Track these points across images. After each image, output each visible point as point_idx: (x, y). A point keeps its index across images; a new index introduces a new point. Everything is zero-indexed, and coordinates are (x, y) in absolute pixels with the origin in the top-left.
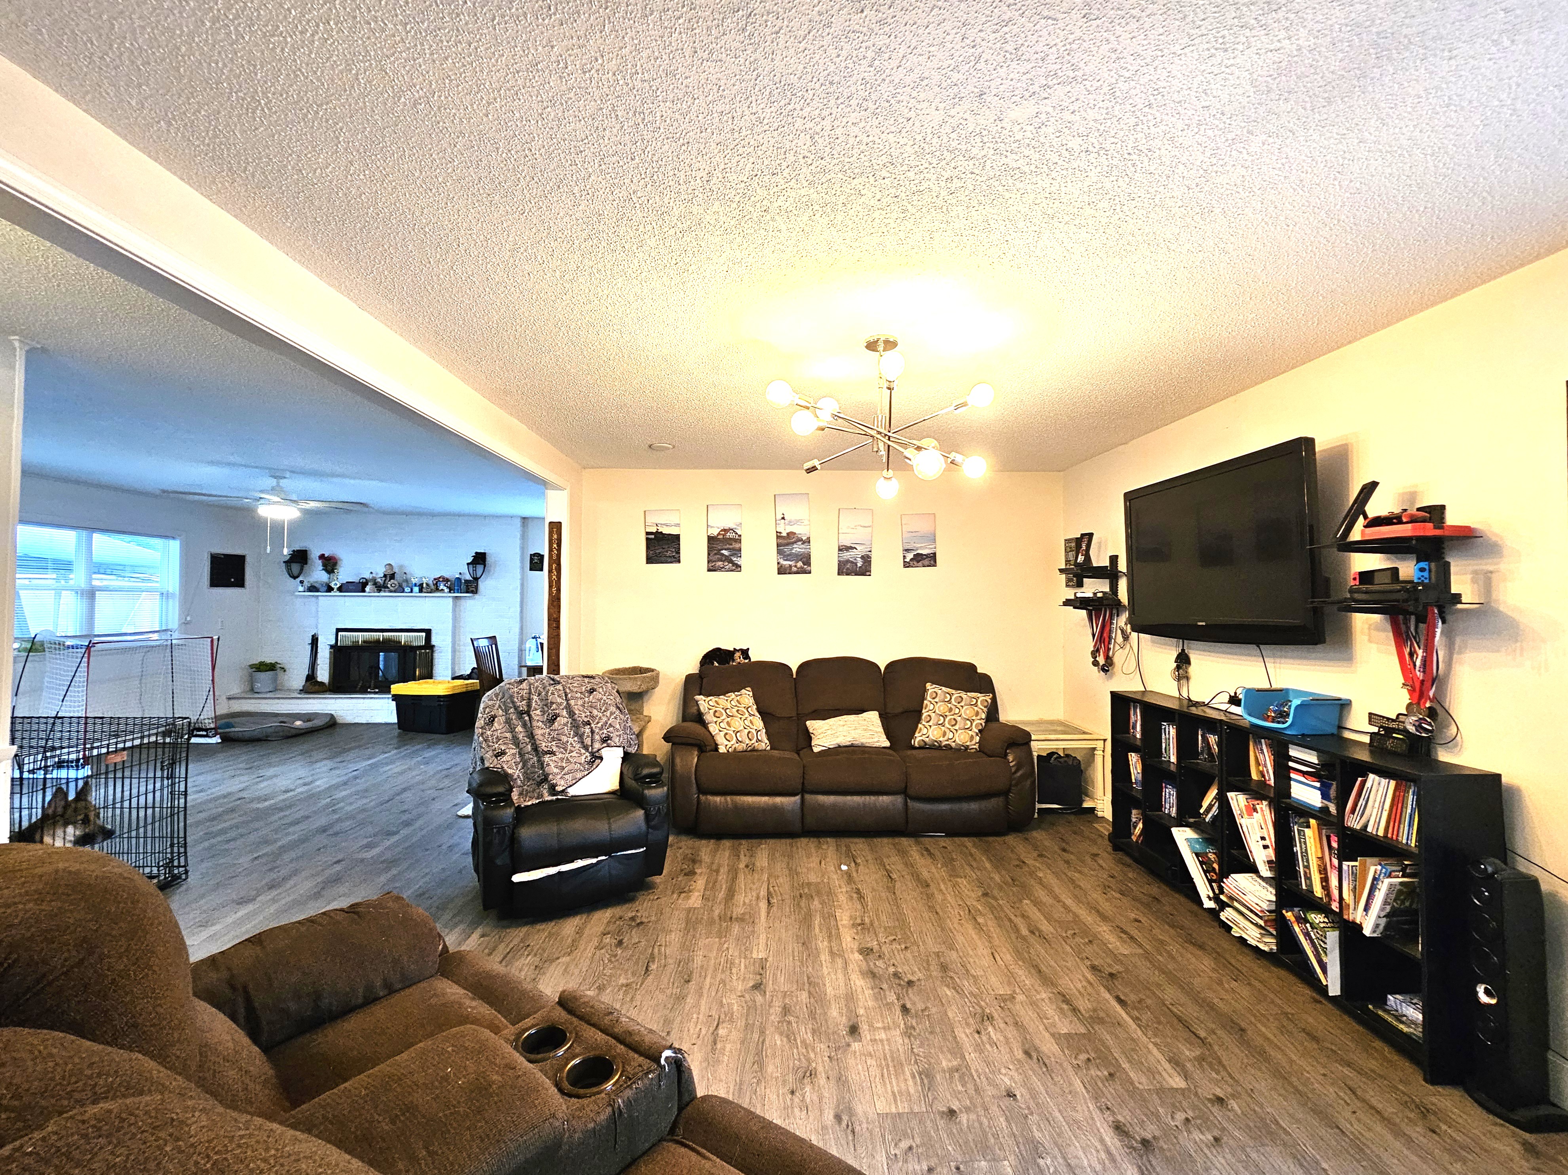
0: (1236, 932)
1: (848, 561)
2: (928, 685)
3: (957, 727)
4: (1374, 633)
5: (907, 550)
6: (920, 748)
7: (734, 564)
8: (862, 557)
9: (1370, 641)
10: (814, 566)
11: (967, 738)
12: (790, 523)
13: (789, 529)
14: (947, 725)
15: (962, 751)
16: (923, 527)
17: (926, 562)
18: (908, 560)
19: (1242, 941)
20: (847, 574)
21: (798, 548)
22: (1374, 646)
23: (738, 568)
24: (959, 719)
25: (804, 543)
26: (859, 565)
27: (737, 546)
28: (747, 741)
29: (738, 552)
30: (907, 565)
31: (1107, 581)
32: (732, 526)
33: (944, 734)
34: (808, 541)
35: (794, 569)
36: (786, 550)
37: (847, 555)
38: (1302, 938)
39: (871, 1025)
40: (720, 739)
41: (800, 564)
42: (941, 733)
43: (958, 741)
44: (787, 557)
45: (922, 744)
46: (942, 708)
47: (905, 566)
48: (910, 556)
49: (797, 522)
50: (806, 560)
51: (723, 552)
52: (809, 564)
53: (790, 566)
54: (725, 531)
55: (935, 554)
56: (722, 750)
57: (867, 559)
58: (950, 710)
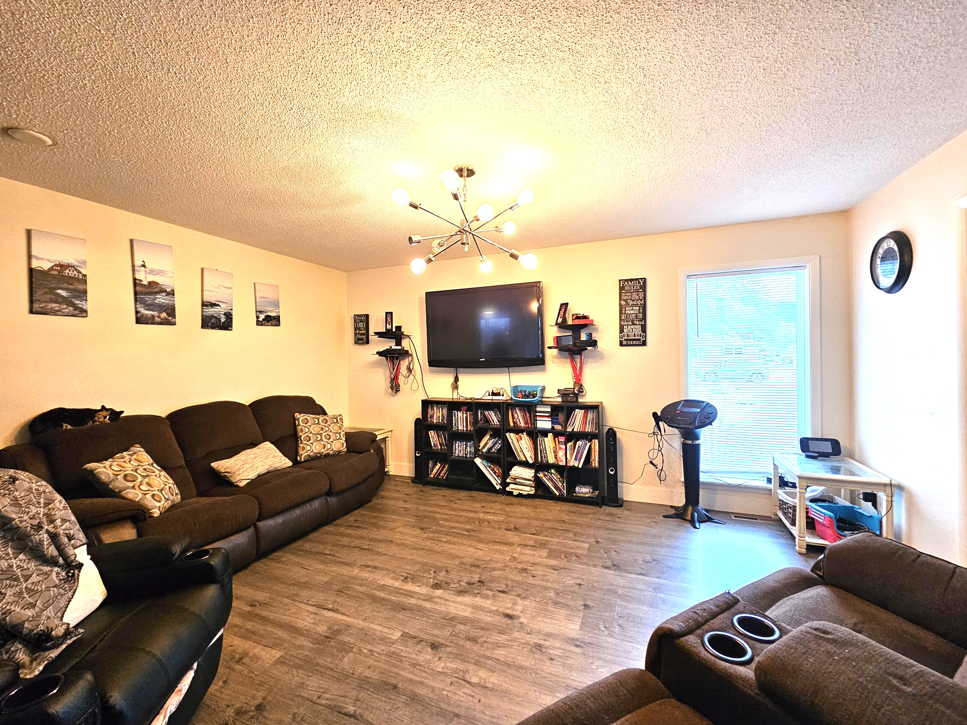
0: (516, 493)
1: (212, 317)
2: (297, 415)
3: (331, 440)
4: (555, 360)
5: (261, 312)
6: (306, 461)
7: (76, 307)
8: (225, 314)
9: (553, 363)
10: (178, 319)
11: (340, 445)
12: (152, 272)
13: (151, 278)
14: (324, 440)
15: (337, 454)
16: (270, 294)
17: (273, 322)
18: (261, 319)
19: (520, 495)
20: (213, 328)
21: (161, 299)
22: (554, 365)
23: (83, 313)
24: (330, 434)
25: (168, 294)
26: (223, 320)
27: (81, 287)
28: (171, 498)
29: (83, 294)
30: (259, 323)
31: (394, 340)
32: (72, 261)
33: (324, 446)
34: (172, 293)
35: (158, 320)
36: (149, 299)
37: (211, 311)
38: (547, 482)
39: (509, 609)
40: (149, 502)
41: (164, 315)
42: (322, 446)
43: (335, 449)
44: (149, 307)
45: (307, 458)
46: (315, 429)
47: (257, 324)
48: (262, 317)
49: (160, 272)
50: (171, 311)
51: (59, 291)
52: (174, 317)
53: (153, 316)
54: (63, 267)
55: (279, 316)
56: (156, 513)
57: (229, 316)
58: (322, 429)
